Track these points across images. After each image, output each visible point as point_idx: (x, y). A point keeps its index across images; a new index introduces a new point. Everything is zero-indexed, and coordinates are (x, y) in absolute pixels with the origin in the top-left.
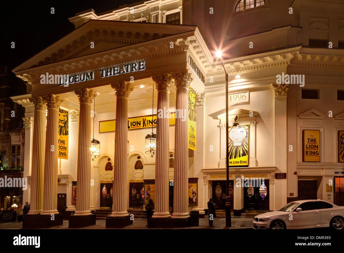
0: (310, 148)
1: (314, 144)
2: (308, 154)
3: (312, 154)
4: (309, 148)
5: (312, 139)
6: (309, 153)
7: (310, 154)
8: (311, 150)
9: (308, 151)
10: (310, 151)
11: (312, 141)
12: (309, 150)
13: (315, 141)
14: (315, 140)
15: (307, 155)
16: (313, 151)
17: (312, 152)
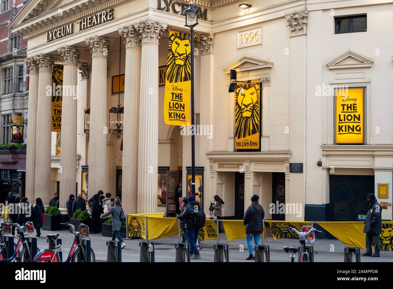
0: (347, 121)
1: (352, 114)
2: (343, 131)
3: (349, 131)
4: (345, 120)
5: (349, 106)
6: (343, 128)
7: (346, 131)
8: (347, 124)
9: (342, 126)
10: (346, 126)
11: (349, 109)
12: (344, 124)
13: (355, 108)
14: (355, 106)
15: (341, 132)
16: (351, 125)
17: (349, 127)
